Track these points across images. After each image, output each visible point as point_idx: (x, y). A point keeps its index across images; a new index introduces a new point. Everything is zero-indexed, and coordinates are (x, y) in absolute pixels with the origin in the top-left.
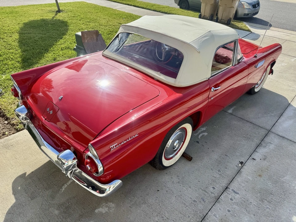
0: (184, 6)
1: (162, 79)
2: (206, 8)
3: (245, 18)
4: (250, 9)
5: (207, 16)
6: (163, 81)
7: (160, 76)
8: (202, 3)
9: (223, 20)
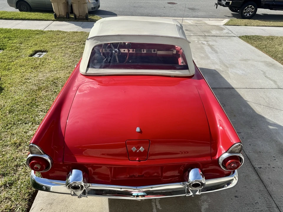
0: (24, 8)
1: (179, 74)
2: (59, 7)
3: (94, 11)
4: (94, 3)
5: (63, 15)
6: (180, 75)
7: (175, 72)
8: (51, 2)
9: (81, 16)
